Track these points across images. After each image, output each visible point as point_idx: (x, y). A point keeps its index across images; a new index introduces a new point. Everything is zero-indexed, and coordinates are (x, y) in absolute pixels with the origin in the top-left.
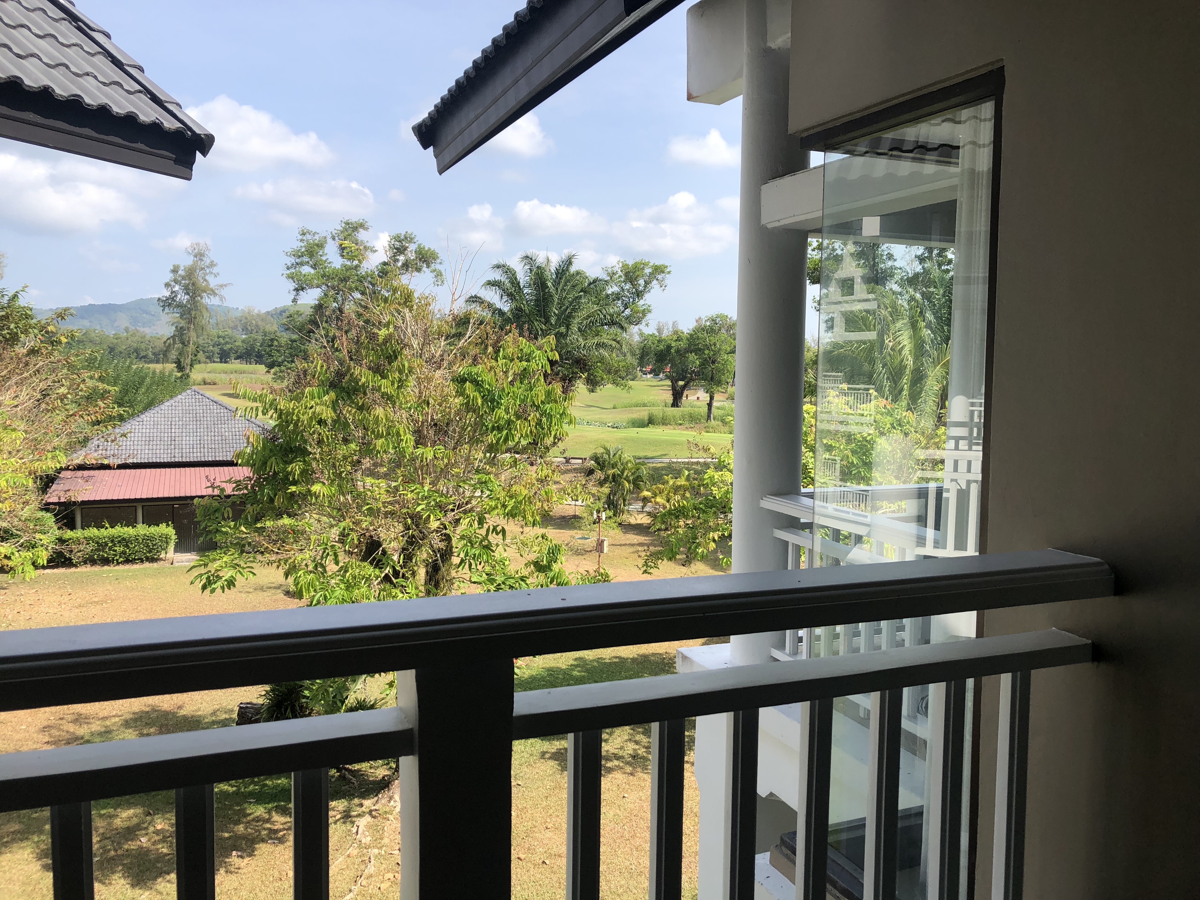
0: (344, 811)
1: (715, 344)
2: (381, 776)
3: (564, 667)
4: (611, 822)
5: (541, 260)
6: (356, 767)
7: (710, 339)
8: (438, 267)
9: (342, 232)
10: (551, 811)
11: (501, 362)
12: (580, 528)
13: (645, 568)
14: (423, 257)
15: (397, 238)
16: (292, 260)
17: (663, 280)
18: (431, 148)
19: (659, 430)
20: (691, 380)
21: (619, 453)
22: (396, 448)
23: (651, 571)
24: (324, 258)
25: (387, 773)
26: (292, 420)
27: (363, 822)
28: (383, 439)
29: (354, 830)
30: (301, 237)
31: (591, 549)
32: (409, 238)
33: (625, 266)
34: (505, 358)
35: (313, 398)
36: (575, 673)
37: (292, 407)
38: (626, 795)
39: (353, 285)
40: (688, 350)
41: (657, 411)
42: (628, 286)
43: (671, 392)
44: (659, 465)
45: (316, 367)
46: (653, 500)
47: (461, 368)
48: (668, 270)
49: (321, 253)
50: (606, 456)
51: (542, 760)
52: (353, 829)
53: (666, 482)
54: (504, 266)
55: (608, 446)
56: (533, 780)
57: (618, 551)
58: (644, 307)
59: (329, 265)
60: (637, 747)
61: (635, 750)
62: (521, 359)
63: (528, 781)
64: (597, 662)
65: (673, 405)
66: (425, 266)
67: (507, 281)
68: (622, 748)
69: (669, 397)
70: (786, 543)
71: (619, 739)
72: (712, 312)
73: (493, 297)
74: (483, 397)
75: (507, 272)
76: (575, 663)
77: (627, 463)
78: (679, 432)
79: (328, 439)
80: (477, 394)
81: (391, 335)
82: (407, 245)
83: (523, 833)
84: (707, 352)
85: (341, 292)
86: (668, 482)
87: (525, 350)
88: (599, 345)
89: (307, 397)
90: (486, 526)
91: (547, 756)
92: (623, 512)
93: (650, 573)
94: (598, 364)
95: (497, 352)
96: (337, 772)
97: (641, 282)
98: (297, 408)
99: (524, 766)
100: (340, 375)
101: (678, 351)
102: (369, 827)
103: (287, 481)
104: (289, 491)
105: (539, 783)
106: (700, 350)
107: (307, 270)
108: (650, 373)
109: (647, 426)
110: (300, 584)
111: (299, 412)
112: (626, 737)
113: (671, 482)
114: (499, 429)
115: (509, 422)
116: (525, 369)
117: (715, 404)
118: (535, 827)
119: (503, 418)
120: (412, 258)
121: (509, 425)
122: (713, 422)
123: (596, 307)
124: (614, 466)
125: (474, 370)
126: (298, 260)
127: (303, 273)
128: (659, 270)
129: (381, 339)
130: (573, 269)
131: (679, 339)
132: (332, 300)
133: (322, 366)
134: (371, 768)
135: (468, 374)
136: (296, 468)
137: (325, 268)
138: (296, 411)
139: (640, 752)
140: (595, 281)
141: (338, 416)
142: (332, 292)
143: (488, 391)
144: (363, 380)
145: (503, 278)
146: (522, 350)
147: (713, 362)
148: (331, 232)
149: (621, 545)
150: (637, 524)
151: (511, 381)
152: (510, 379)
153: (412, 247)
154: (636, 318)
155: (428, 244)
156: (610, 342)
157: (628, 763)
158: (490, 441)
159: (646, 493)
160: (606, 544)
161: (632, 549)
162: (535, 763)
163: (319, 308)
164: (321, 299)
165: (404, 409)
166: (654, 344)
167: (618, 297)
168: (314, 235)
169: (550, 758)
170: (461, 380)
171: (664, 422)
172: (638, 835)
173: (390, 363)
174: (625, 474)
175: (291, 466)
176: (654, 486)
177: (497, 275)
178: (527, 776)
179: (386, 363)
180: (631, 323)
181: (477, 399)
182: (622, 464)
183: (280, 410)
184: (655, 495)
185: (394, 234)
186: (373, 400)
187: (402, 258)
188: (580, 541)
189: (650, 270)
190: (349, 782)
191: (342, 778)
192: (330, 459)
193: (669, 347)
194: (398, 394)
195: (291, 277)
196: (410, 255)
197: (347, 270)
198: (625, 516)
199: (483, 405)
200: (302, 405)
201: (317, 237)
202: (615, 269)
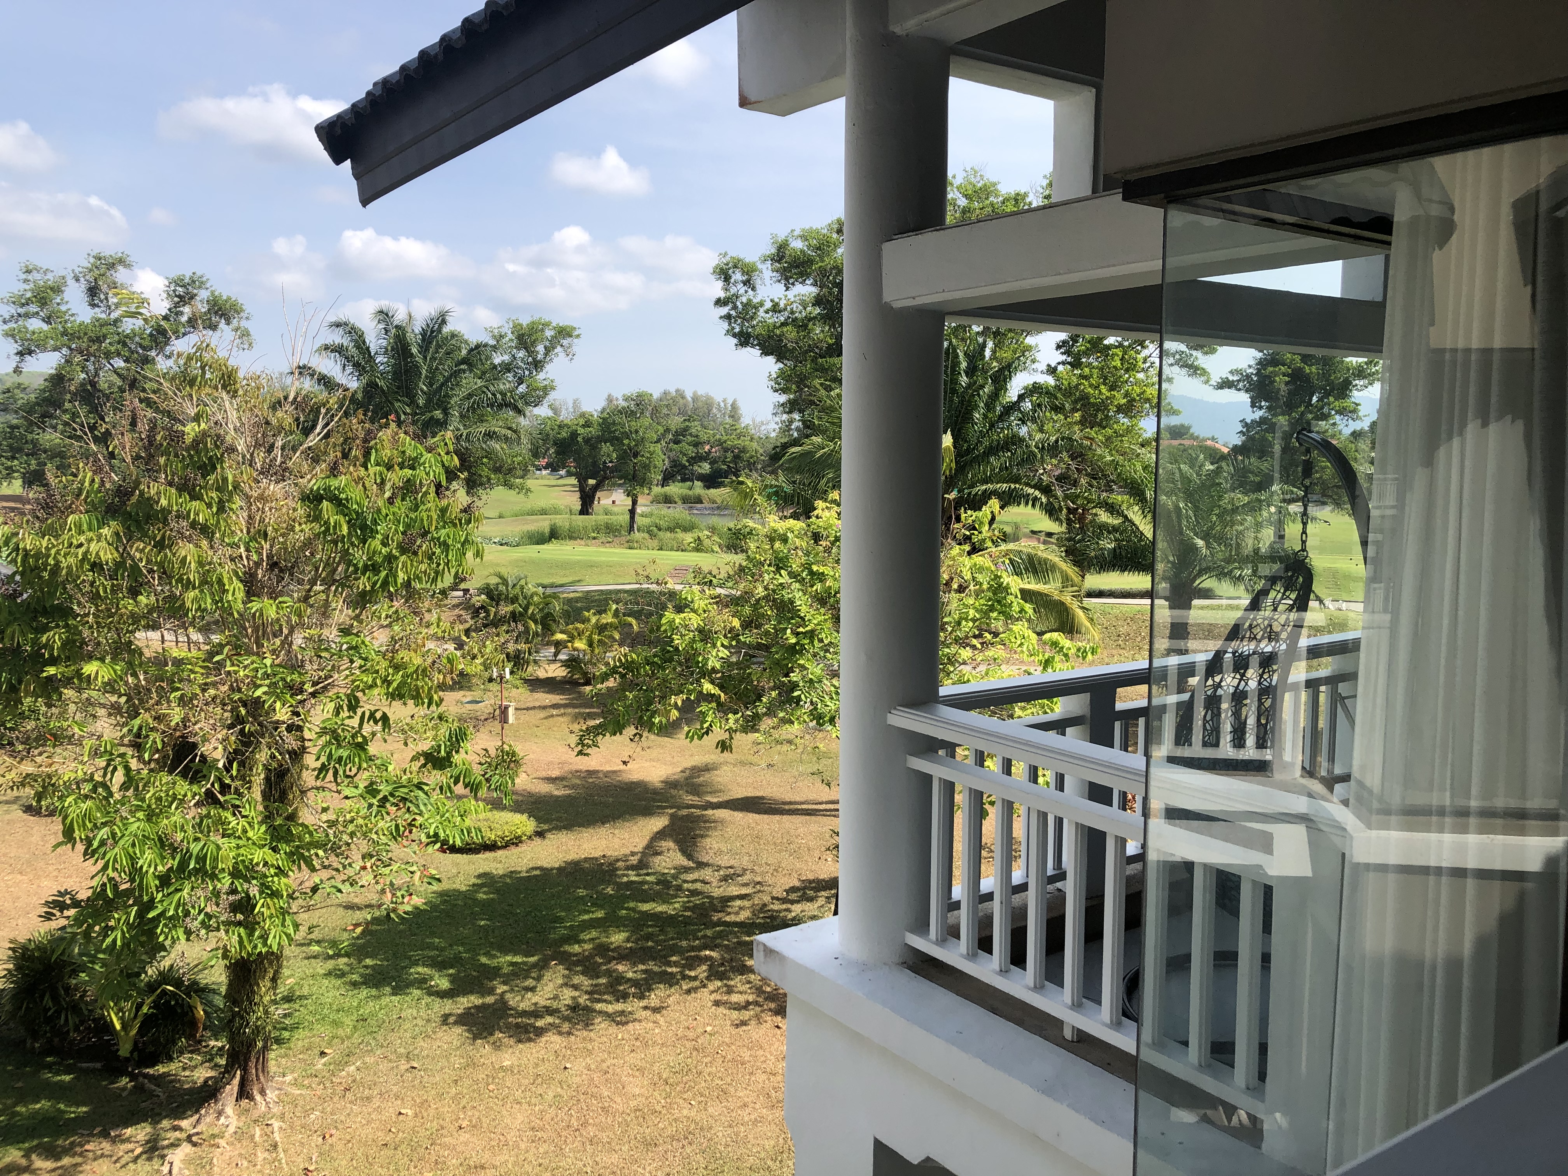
0: (148, 1142)
1: (637, 432)
2: (202, 1080)
3: (464, 888)
4: (550, 1106)
5: (400, 317)
6: (161, 1069)
7: (630, 425)
8: (244, 324)
9: (91, 270)
10: (464, 1102)
11: (372, 470)
12: (470, 689)
13: (580, 747)
14: (220, 309)
15: (178, 282)
16: (13, 310)
17: (570, 346)
18: (348, 162)
19: (568, 548)
20: (605, 478)
21: (523, 582)
22: (217, 602)
23: (589, 751)
24: (63, 308)
25: (211, 1073)
26: (47, 564)
27: (178, 1156)
28: (197, 591)
29: (165, 1169)
30: (24, 276)
31: (486, 716)
32: (196, 282)
33: (517, 327)
34: (378, 464)
35: (81, 532)
36: (481, 896)
37: (44, 545)
38: (568, 1065)
39: (113, 349)
40: (601, 439)
41: (562, 521)
42: (521, 354)
43: (578, 494)
44: (572, 595)
45: (82, 482)
46: (570, 644)
47: (314, 481)
48: (576, 333)
49: (58, 301)
50: (502, 588)
51: (445, 1028)
52: (163, 1168)
53: (588, 620)
54: (346, 324)
55: (504, 571)
56: (433, 1059)
57: (526, 716)
58: (545, 383)
59: (72, 319)
60: (577, 994)
61: (574, 998)
62: (402, 466)
63: (426, 1061)
64: (510, 877)
65: (582, 512)
66: (223, 321)
67: (352, 344)
68: (555, 997)
69: (574, 501)
70: (927, 779)
71: (551, 985)
72: (632, 390)
73: (331, 367)
74: (349, 522)
75: (350, 333)
76: (479, 881)
77: (532, 596)
78: (595, 549)
79: (105, 592)
80: (342, 520)
81: (205, 434)
82: (195, 291)
83: (426, 1141)
84: (626, 442)
85: (92, 359)
86: (589, 620)
87: (408, 453)
88: (490, 435)
89: (70, 529)
90: (359, 711)
91: (451, 1020)
92: (528, 663)
93: (587, 755)
94: (485, 460)
95: (367, 454)
96: (130, 1081)
97: (540, 348)
98: (54, 546)
99: (419, 1039)
100: (123, 493)
101: (587, 441)
102: (188, 1161)
103: (38, 660)
104: (45, 674)
105: (443, 1062)
106: (617, 439)
107: (35, 324)
108: (546, 468)
109: (550, 540)
110: (70, 818)
111: (58, 552)
112: (560, 981)
113: (594, 620)
114: (375, 568)
115: (390, 559)
116: (409, 480)
117: (639, 510)
118: (443, 1128)
119: (380, 553)
120: (203, 310)
121: (390, 562)
122: (637, 535)
123: (480, 383)
124: (514, 600)
125: (334, 483)
126: (21, 311)
127: (31, 328)
128: (564, 332)
129: (188, 440)
130: (446, 330)
131: (587, 424)
132: (79, 369)
133: (93, 481)
134: (184, 1069)
135: (324, 490)
136: (55, 637)
137: (66, 322)
138: (53, 552)
139: (581, 1001)
140: (478, 346)
141: (122, 556)
142: (78, 359)
143: (357, 513)
144: (164, 502)
145: (346, 341)
146: (404, 452)
147: (636, 455)
148: (73, 271)
149: (527, 709)
150: (548, 678)
151: (390, 498)
152: (388, 494)
153: (203, 294)
154: (536, 396)
155: (225, 290)
156: (504, 431)
157: (566, 1019)
158: (361, 587)
159: (560, 636)
160: (511, 711)
161: (543, 714)
162: (434, 1032)
163: (58, 380)
164: (60, 368)
165: (228, 545)
166: (553, 430)
167: (507, 368)
168: (45, 273)
169: (456, 1023)
170: (313, 499)
171: (572, 535)
172: (591, 1121)
173: (204, 477)
174: (530, 611)
175: (45, 637)
176: (571, 626)
177: (337, 338)
178: (425, 1053)
179: (199, 477)
180: (527, 404)
181: (340, 526)
182: (525, 598)
183: (25, 550)
184: (572, 639)
185: (174, 275)
186: (179, 532)
187: (187, 310)
188: (469, 706)
189: (552, 333)
190: (152, 1095)
191: (139, 1089)
192: (111, 622)
193: (574, 435)
194: (218, 522)
195: (10, 334)
196: (200, 307)
197: (101, 326)
198: (530, 669)
199: (349, 533)
200: (63, 543)
201: (50, 276)
202: (503, 331)
